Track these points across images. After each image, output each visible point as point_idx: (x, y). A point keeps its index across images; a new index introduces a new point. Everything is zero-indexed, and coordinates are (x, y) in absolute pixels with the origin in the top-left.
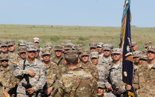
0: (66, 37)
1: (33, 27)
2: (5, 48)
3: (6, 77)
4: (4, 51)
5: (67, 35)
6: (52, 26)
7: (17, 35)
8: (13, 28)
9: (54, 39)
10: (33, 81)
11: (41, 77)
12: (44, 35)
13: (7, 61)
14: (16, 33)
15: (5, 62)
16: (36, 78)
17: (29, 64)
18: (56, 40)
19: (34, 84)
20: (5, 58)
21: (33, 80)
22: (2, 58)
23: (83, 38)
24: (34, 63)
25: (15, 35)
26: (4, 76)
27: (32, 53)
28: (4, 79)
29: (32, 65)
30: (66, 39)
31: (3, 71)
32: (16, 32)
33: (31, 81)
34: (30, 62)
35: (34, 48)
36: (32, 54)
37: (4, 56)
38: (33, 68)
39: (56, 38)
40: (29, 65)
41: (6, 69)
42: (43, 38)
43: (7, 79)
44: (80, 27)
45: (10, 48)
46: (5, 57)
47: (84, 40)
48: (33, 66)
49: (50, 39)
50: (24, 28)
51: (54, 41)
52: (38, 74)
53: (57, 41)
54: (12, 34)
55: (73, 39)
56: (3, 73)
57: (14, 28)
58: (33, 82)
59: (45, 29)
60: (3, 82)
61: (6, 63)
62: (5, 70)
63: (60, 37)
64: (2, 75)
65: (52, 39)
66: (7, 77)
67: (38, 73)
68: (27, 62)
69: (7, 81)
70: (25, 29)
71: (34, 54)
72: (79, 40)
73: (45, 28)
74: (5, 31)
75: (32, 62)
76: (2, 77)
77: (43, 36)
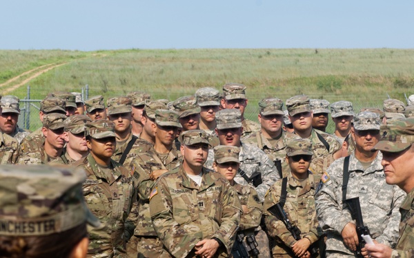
0: (359, 79)
1: (265, 55)
2: (275, 120)
3: (307, 206)
4: (274, 129)
5: (360, 74)
6: (317, 52)
7: (225, 76)
8: (212, 58)
9: (328, 85)
10: (374, 217)
11: (395, 203)
12: (298, 76)
13: (308, 158)
14: (221, 72)
15: (302, 161)
16: (385, 206)
17: (361, 168)
18: (332, 87)
19: (379, 226)
20: (303, 150)
21: (375, 213)
22: (295, 150)
23: (405, 81)
24: (375, 164)
25: (221, 75)
26: (302, 204)
27: (369, 137)
28: (302, 212)
29: (371, 169)
30: (359, 84)
31: (298, 188)
32: (222, 68)
33: (370, 216)
34: (363, 161)
35: (374, 122)
36: (369, 140)
37: (300, 145)
38: (374, 180)
39: (332, 82)
40: (363, 172)
41: (303, 183)
42: (296, 84)
43: (311, 213)
44: (392, 52)
45: (302, 121)
46: (303, 147)
47: (407, 87)
48: (374, 172)
49: (314, 87)
50: (243, 58)
51: (326, 91)
52: (389, 195)
53: (335, 91)
54: (213, 73)
55: (377, 84)
56: (298, 194)
57: (217, 58)
58: (375, 219)
59: (300, 58)
60: (299, 220)
61: (307, 163)
62: (301, 187)
63: (344, 80)
64: (296, 200)
65: (320, 87)
66: (309, 205)
67: (389, 192)
68: (354, 163)
69: (309, 217)
70: (244, 61)
71: (374, 138)
72: (395, 87)
73: (300, 55)
74: (193, 66)
75: (369, 161)
76: (297, 208)
77: (297, 79)
